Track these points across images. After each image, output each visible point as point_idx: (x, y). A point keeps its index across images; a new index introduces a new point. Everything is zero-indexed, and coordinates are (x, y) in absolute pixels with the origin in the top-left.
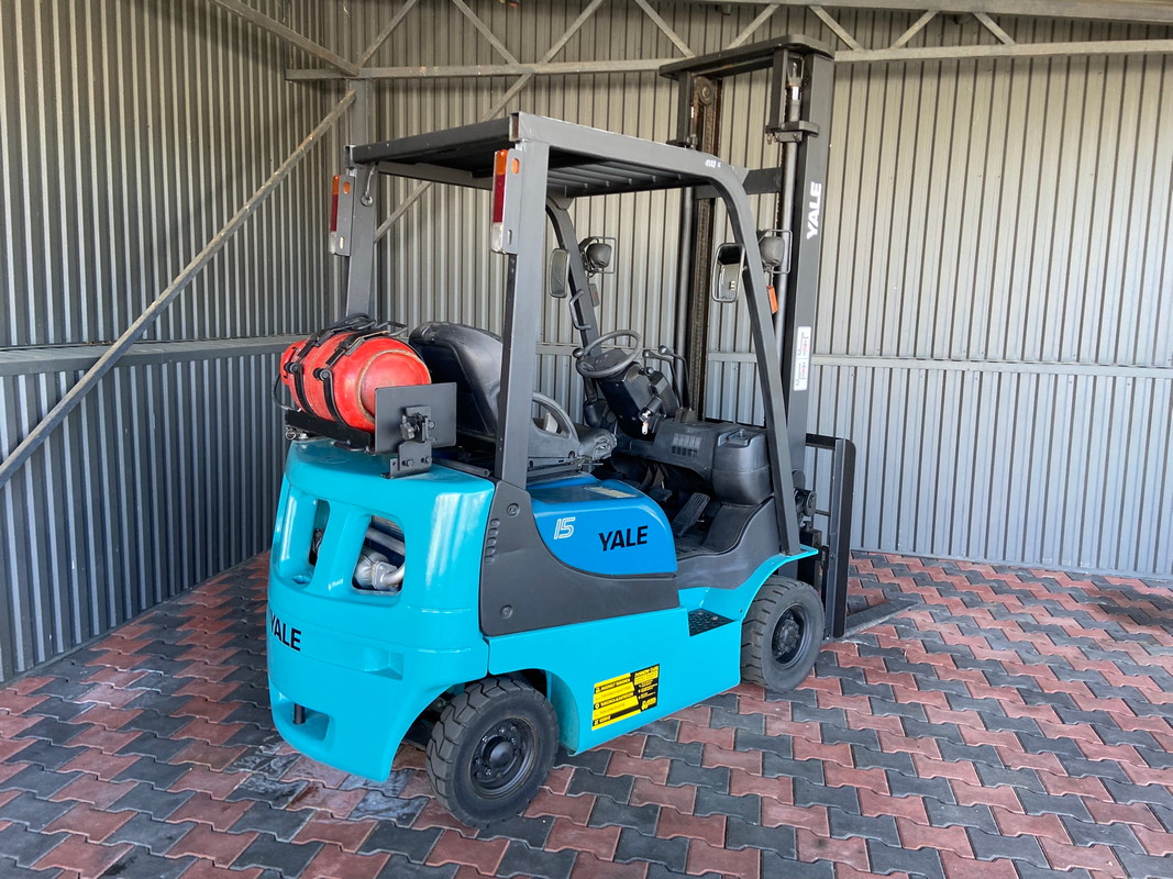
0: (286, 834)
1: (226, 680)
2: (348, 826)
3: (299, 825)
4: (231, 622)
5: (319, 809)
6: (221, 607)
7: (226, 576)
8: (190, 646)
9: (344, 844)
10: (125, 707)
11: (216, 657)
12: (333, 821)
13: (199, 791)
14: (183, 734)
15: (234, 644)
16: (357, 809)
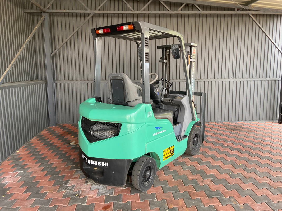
0: (84, 203)
1: (42, 171)
2: (98, 198)
3: (86, 200)
4: (34, 157)
5: (88, 196)
6: (28, 154)
7: (25, 146)
8: (27, 164)
9: (100, 202)
10: (18, 181)
11: (36, 166)
12: (93, 198)
13: (53, 198)
14: (39, 185)
15: (39, 162)
16: (98, 194)
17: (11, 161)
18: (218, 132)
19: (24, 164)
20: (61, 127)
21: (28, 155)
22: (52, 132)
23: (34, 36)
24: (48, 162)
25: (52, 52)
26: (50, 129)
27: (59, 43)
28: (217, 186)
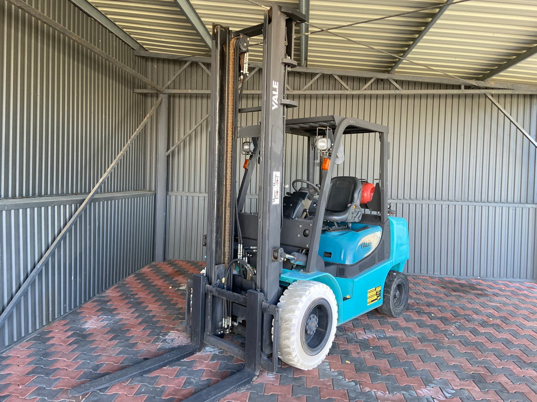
1: (136, 318)
7: (117, 286)
8: (116, 308)
10: (102, 327)
11: (128, 312)
13: (145, 349)
14: (129, 334)
15: (133, 308)
16: (203, 351)
17: (95, 304)
18: (424, 291)
19: (113, 307)
20: (171, 263)
21: (120, 298)
22: (157, 271)
23: (145, 127)
24: (146, 308)
25: (168, 149)
26: (155, 266)
27: (180, 135)
28: (377, 361)
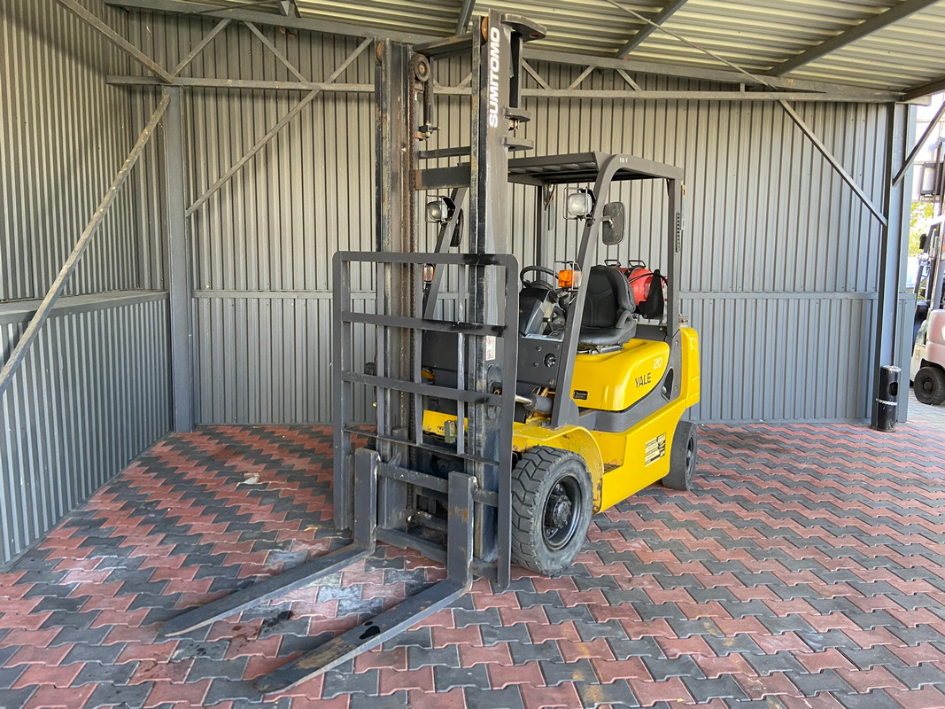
0: (301, 631)
1: (173, 553)
2: (341, 621)
3: (306, 626)
4: (143, 518)
5: (312, 615)
6: (123, 509)
7: (109, 487)
8: (124, 536)
10: (106, 581)
11: (151, 541)
12: (328, 620)
14: (170, 590)
15: (160, 531)
16: (339, 610)
17: (75, 529)
19: (114, 535)
20: (210, 432)
21: (123, 513)
22: (186, 449)
24: (187, 530)
26: (177, 440)
28: (669, 592)
